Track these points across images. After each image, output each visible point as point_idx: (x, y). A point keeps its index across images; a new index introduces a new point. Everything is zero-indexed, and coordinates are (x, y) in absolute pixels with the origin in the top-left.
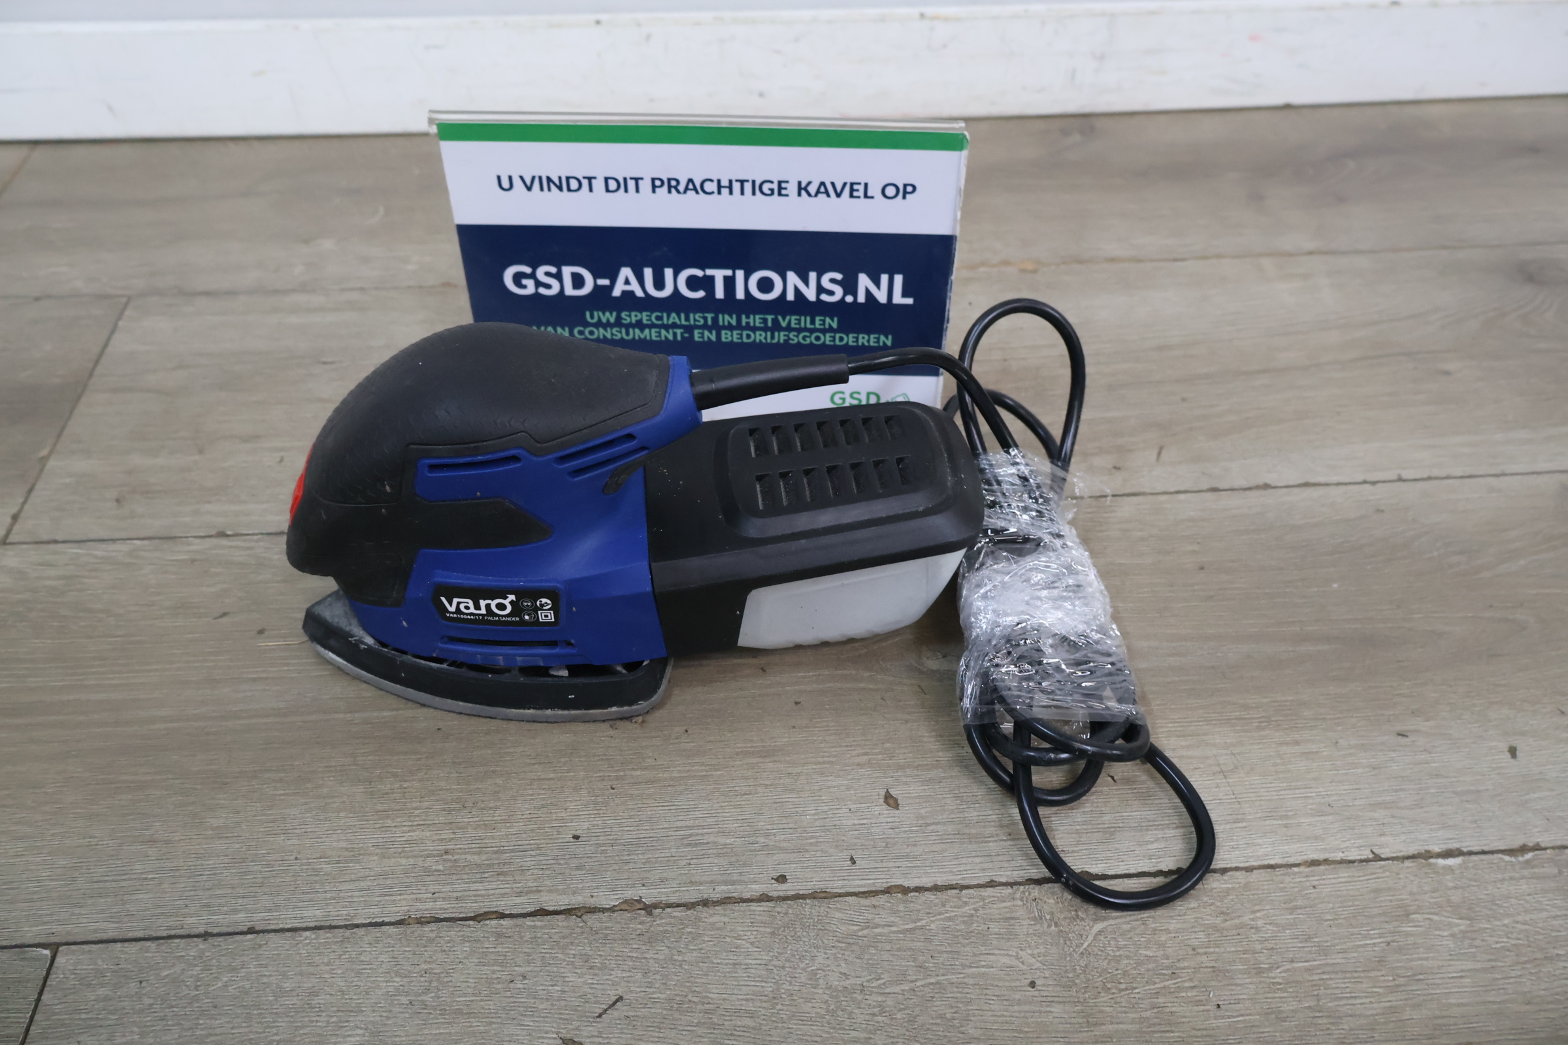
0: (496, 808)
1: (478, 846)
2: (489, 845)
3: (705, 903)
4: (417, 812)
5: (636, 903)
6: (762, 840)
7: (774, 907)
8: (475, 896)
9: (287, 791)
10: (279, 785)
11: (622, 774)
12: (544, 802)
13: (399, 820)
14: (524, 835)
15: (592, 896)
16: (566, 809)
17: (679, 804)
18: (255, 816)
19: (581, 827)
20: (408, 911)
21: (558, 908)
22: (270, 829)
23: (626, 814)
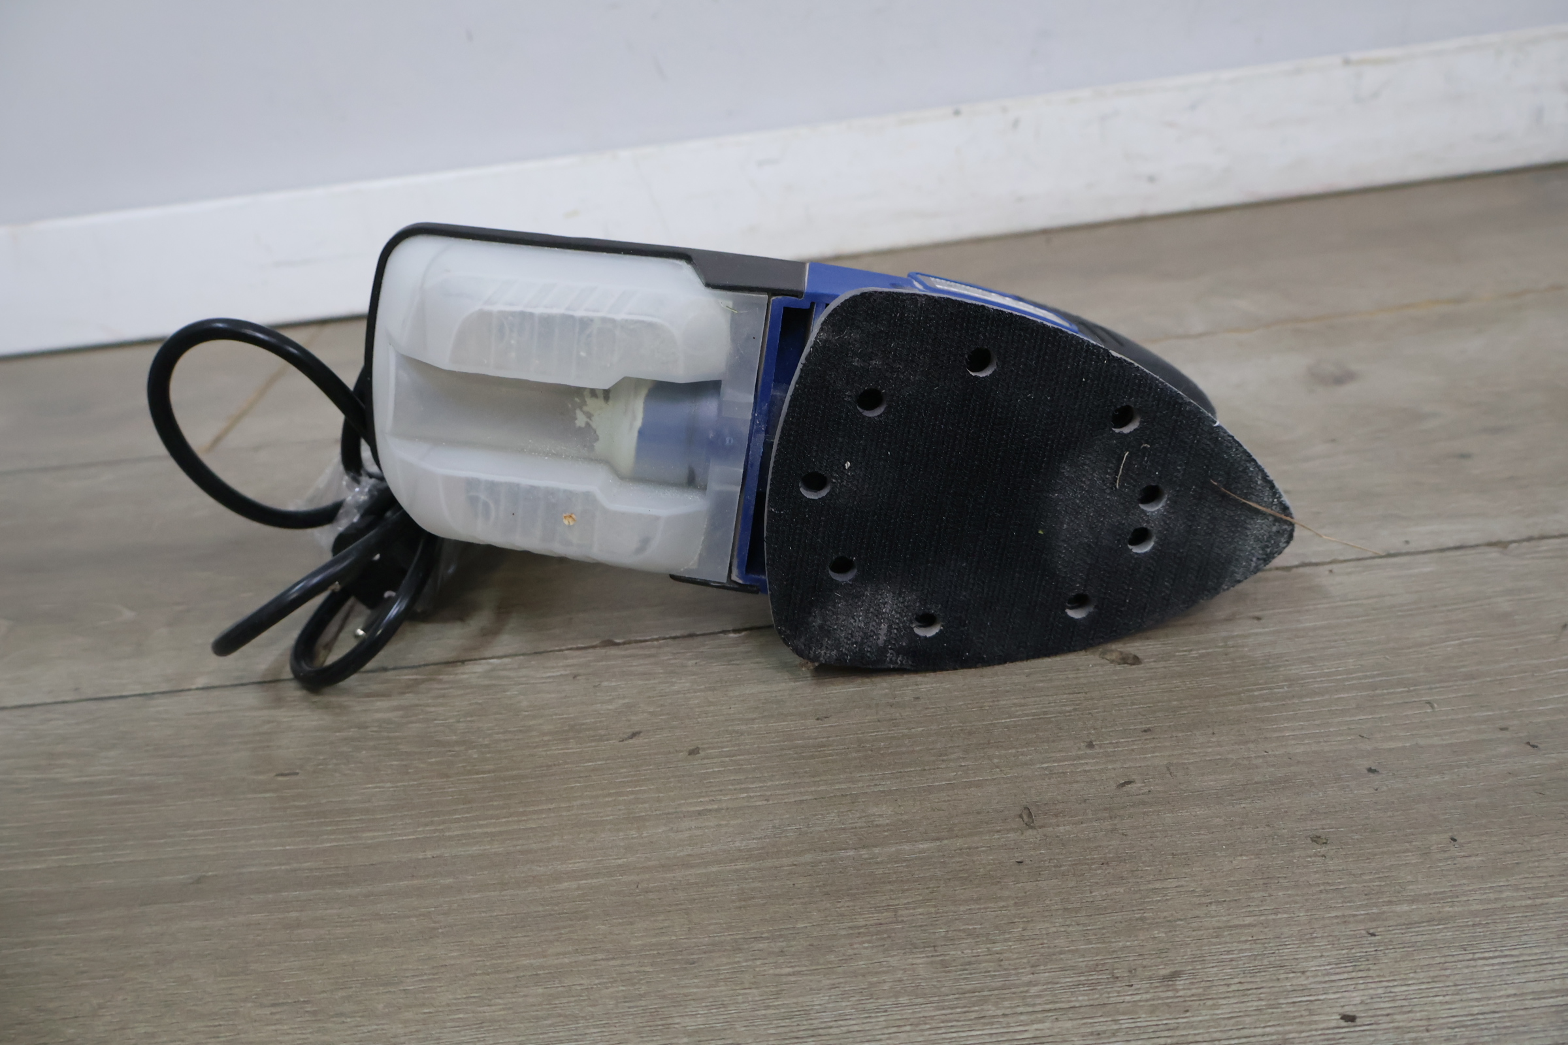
4: (1034, 990)
9: (797, 969)
10: (781, 960)
11: (1375, 910)
12: (1257, 963)
14: (1248, 1020)
16: (1303, 972)
17: (1514, 953)
18: (754, 1010)
19: (1353, 1001)
22: (787, 1029)
23: (1422, 975)
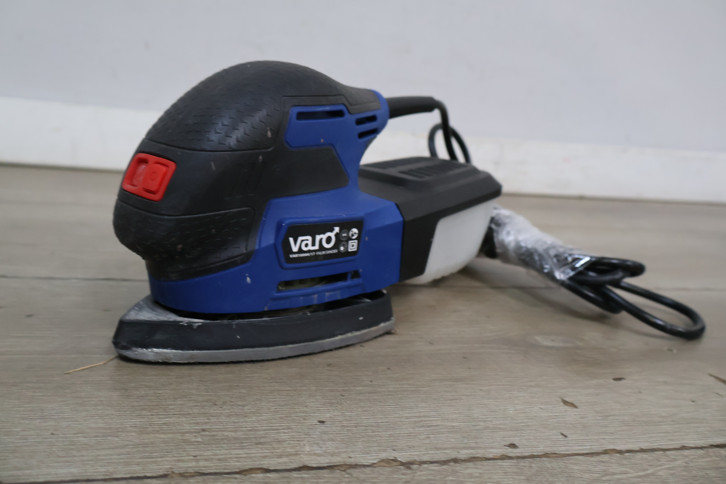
0: (244, 406)
1: (232, 426)
2: (243, 426)
3: (456, 461)
4: (171, 407)
5: (391, 462)
6: (482, 424)
7: (518, 463)
8: (236, 458)
9: (45, 394)
10: (38, 390)
11: (347, 388)
12: (286, 403)
13: (155, 411)
15: (350, 457)
16: (307, 407)
17: (403, 404)
18: (12, 408)
19: (325, 416)
20: (171, 468)
21: (321, 465)
23: (360, 409)
